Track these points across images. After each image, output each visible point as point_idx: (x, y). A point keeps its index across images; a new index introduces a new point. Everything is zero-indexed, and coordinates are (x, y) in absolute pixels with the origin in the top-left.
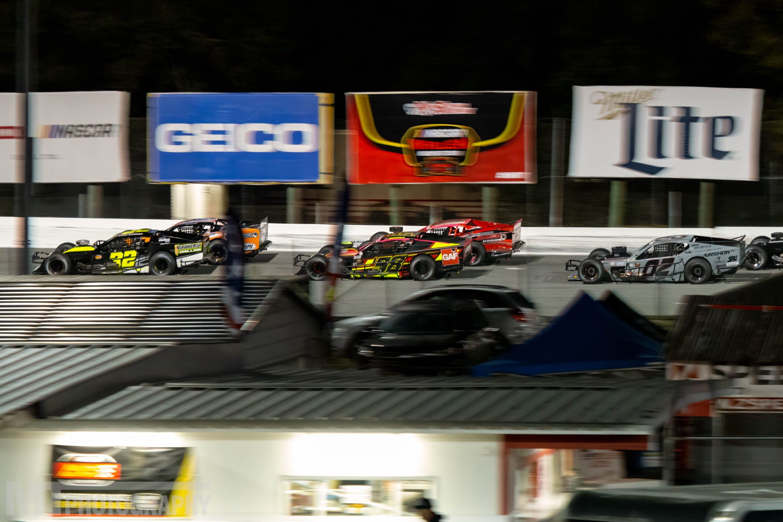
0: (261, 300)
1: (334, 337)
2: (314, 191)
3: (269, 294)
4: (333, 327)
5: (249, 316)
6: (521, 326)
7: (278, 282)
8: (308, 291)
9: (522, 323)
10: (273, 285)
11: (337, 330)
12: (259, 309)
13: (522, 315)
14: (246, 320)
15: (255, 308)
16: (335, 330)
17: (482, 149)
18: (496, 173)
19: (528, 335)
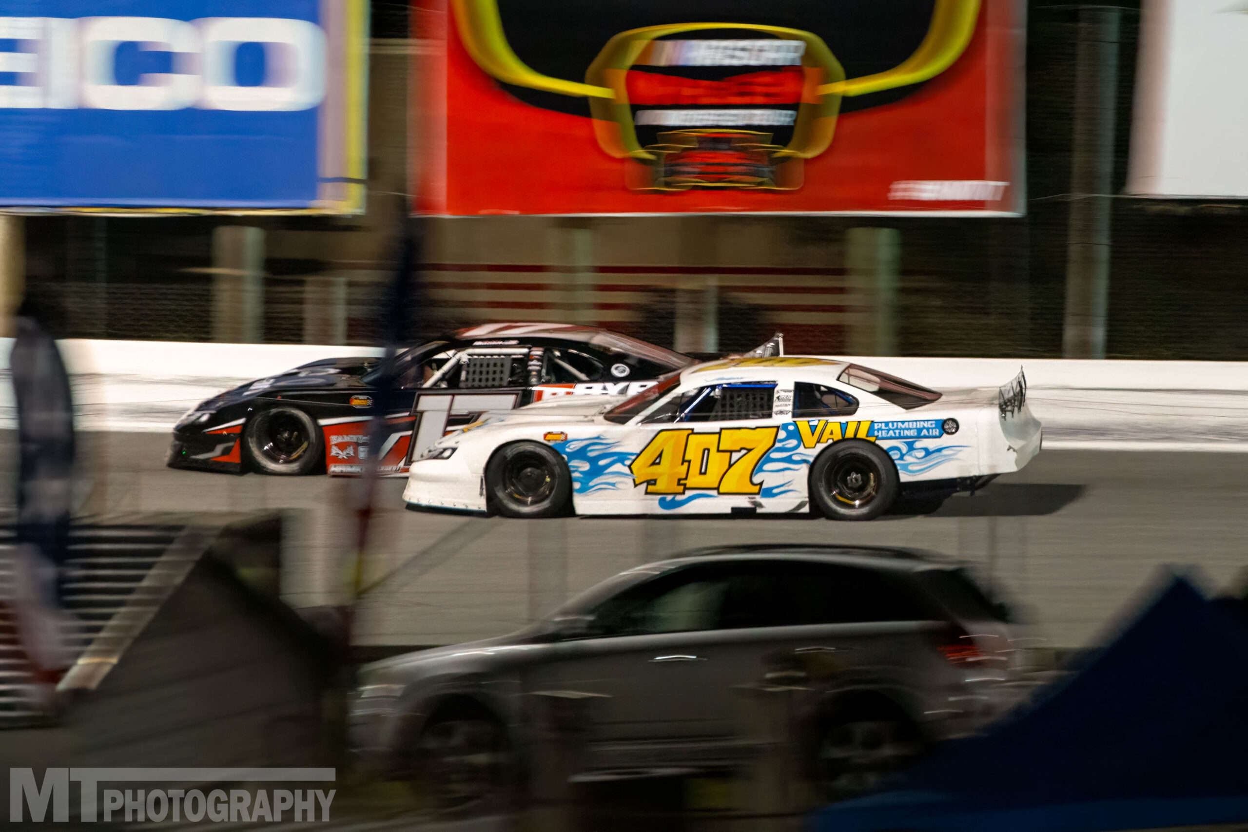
0: (129, 591)
1: (358, 712)
2: (304, 236)
3: (153, 572)
4: (356, 682)
5: (88, 642)
6: (967, 681)
7: (182, 534)
8: (276, 563)
9: (967, 671)
10: (169, 541)
11: (368, 689)
12: (120, 617)
13: (970, 644)
14: (78, 655)
15: (108, 617)
16: (363, 691)
17: (850, 105)
18: (891, 183)
19: (987, 710)
